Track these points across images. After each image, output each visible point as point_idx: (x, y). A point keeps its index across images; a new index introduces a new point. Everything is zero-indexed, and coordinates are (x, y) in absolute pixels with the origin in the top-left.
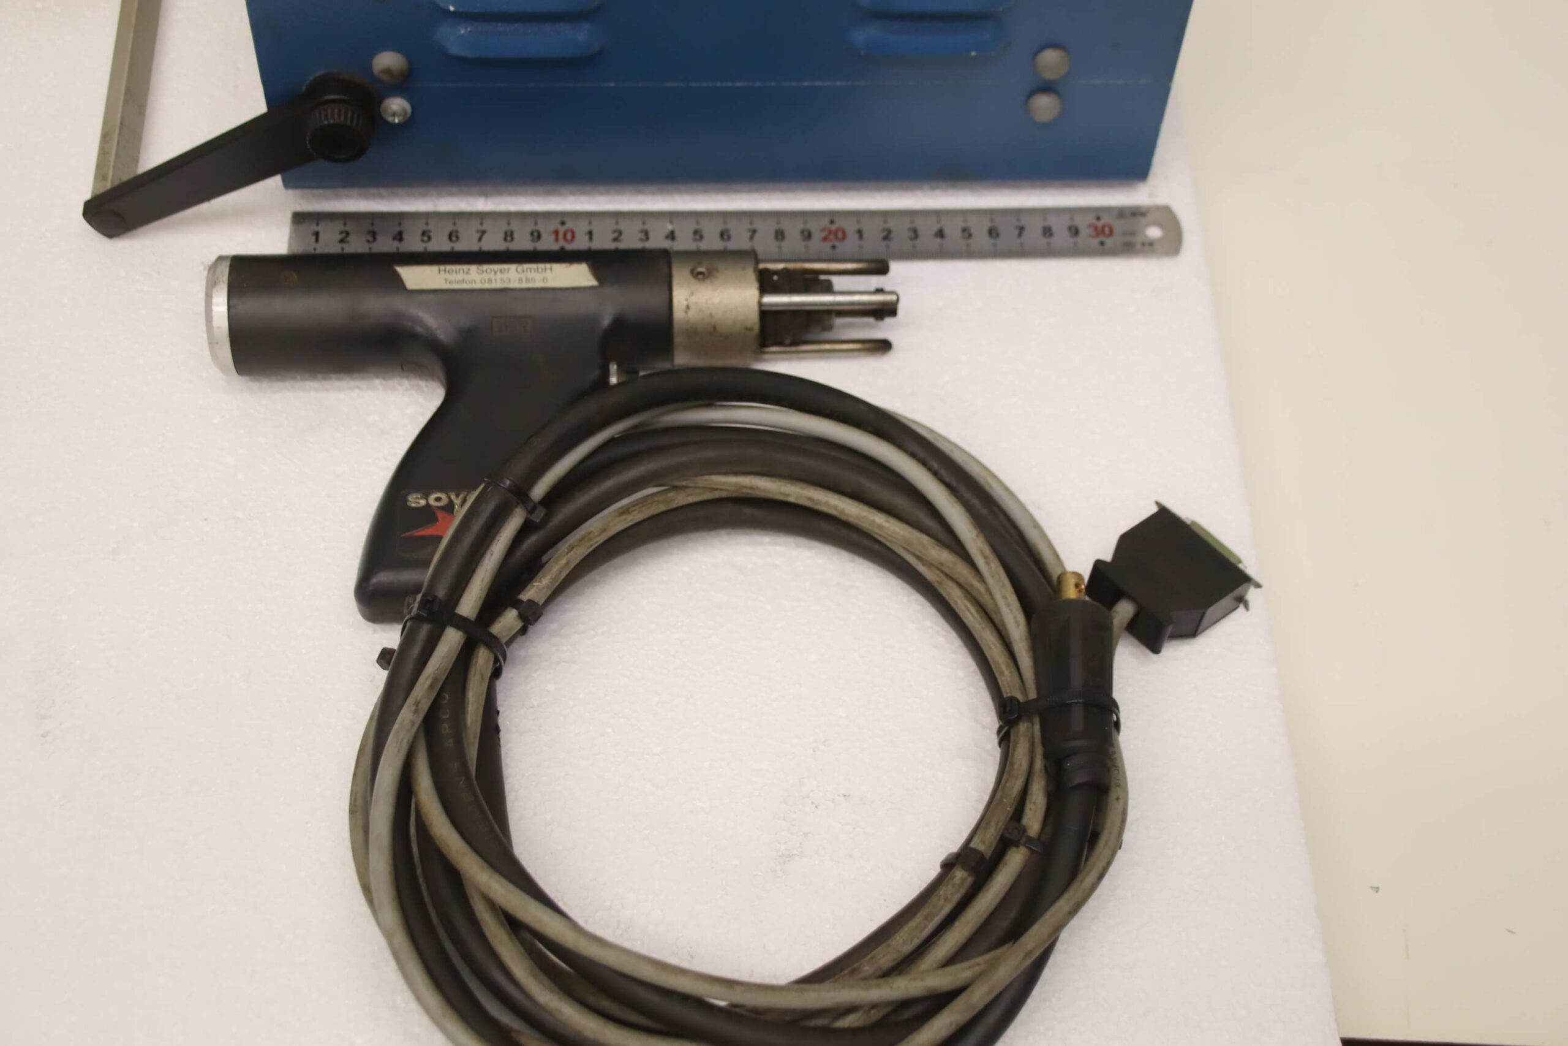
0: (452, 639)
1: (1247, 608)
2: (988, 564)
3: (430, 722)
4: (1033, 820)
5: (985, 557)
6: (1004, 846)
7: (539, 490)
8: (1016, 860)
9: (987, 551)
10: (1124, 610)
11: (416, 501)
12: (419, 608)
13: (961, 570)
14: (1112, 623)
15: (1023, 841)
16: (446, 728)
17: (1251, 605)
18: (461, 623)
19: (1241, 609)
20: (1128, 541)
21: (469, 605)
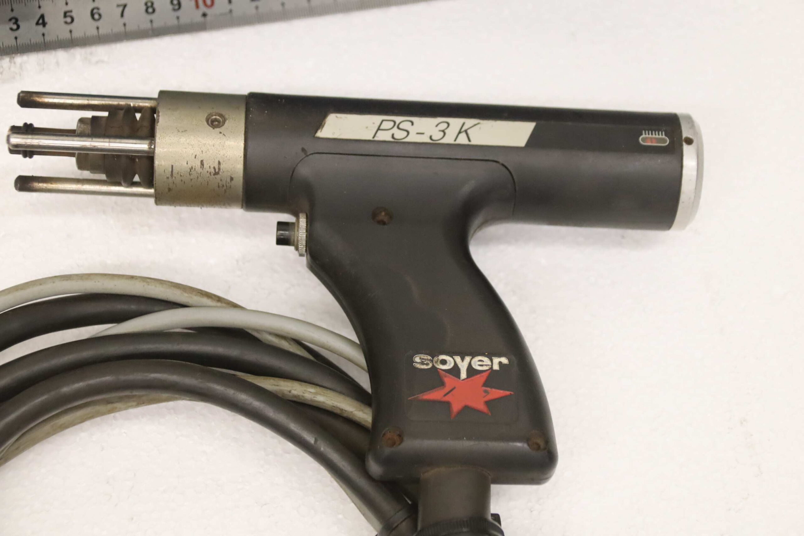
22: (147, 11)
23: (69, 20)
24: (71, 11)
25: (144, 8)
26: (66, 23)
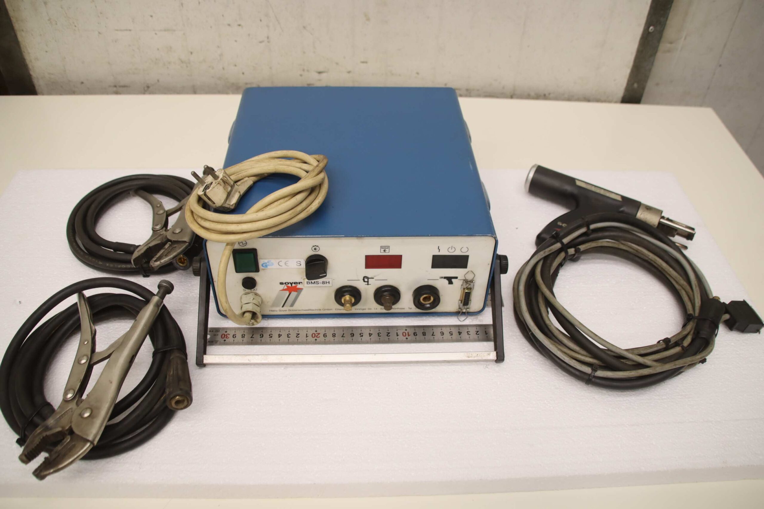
0: (558, 245)
1: (759, 333)
2: (696, 287)
3: (545, 258)
4: (686, 343)
5: (696, 286)
6: (676, 344)
7: (592, 227)
8: (677, 349)
9: (697, 285)
10: (727, 316)
11: (559, 223)
12: (554, 234)
13: (688, 288)
14: (721, 317)
15: (681, 345)
16: (549, 262)
17: (761, 333)
18: (562, 243)
19: (758, 334)
20: (733, 303)
21: (566, 241)
22: (425, 333)
23: (451, 333)
24: (450, 335)
25: (426, 334)
26: (452, 332)
